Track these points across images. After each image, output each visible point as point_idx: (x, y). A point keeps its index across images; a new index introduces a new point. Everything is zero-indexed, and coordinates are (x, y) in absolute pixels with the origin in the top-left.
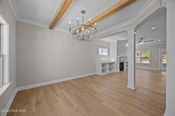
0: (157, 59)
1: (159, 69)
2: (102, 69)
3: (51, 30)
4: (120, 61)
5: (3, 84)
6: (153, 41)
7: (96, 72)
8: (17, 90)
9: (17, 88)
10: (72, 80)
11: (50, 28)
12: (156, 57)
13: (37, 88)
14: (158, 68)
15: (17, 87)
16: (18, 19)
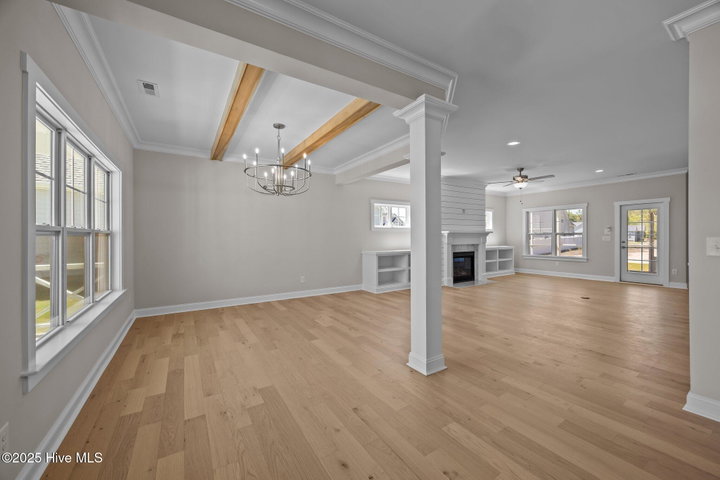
0: (608, 238)
1: (616, 279)
2: (380, 274)
3: (217, 162)
4: (453, 246)
5: (113, 290)
6: (552, 176)
7: (363, 285)
8: (135, 315)
9: (135, 311)
10: (279, 302)
11: (215, 158)
12: (606, 231)
13: (180, 315)
14: (613, 276)
15: (136, 308)
16: (136, 146)
